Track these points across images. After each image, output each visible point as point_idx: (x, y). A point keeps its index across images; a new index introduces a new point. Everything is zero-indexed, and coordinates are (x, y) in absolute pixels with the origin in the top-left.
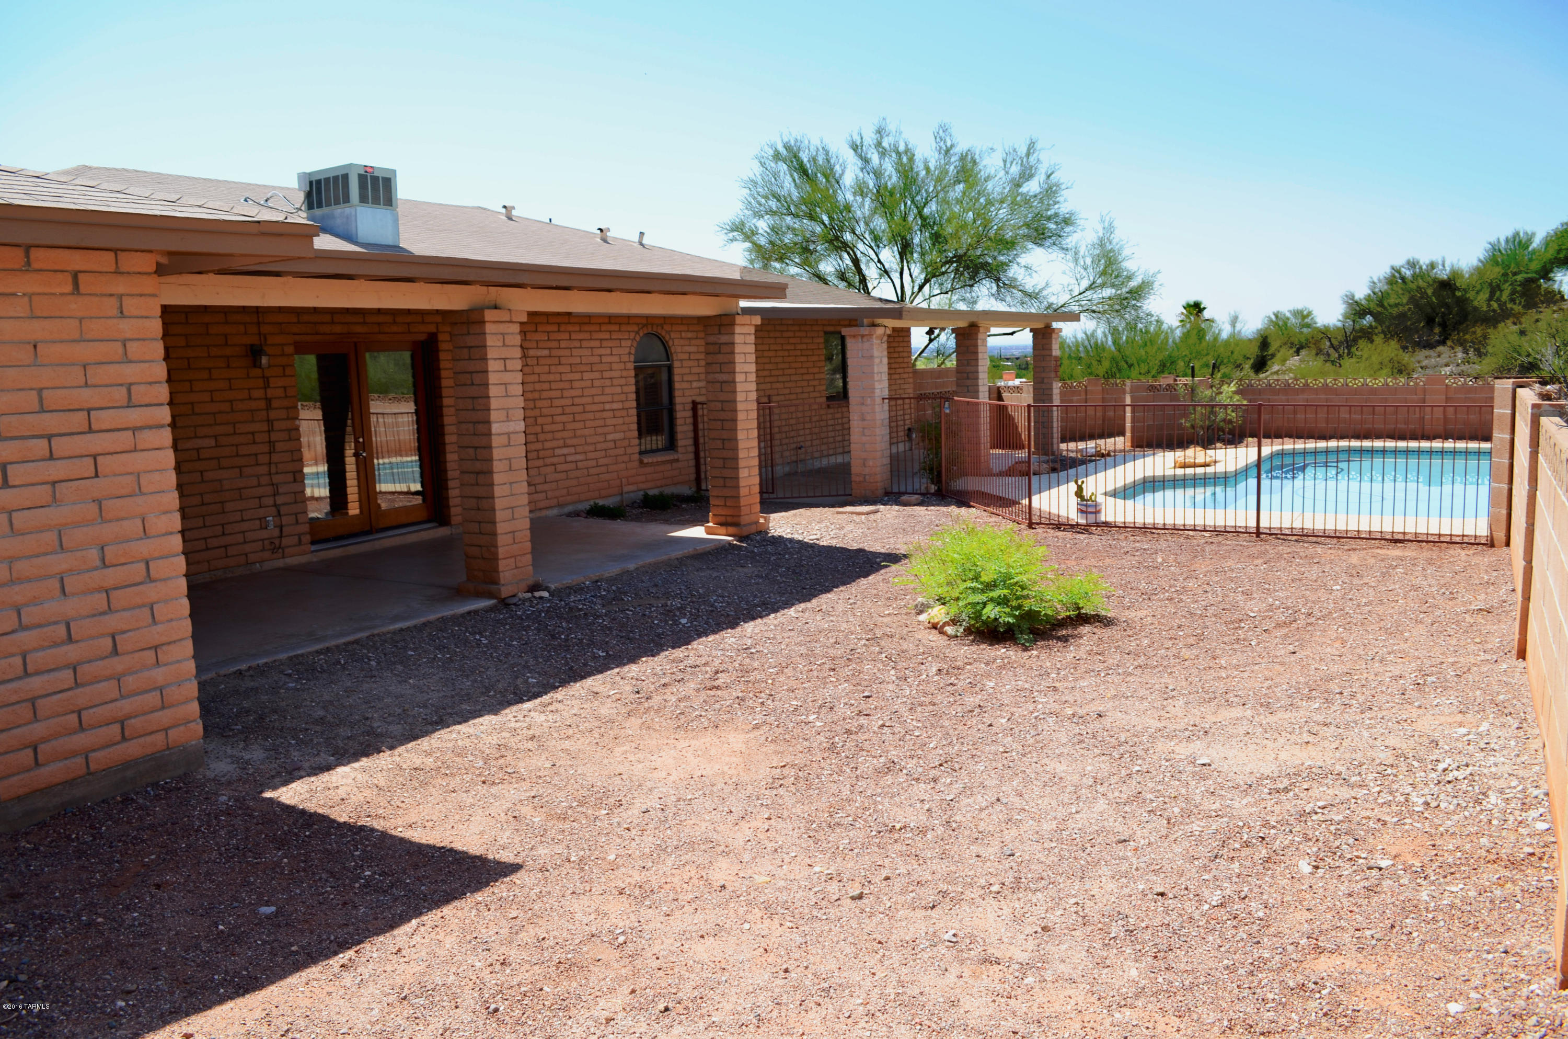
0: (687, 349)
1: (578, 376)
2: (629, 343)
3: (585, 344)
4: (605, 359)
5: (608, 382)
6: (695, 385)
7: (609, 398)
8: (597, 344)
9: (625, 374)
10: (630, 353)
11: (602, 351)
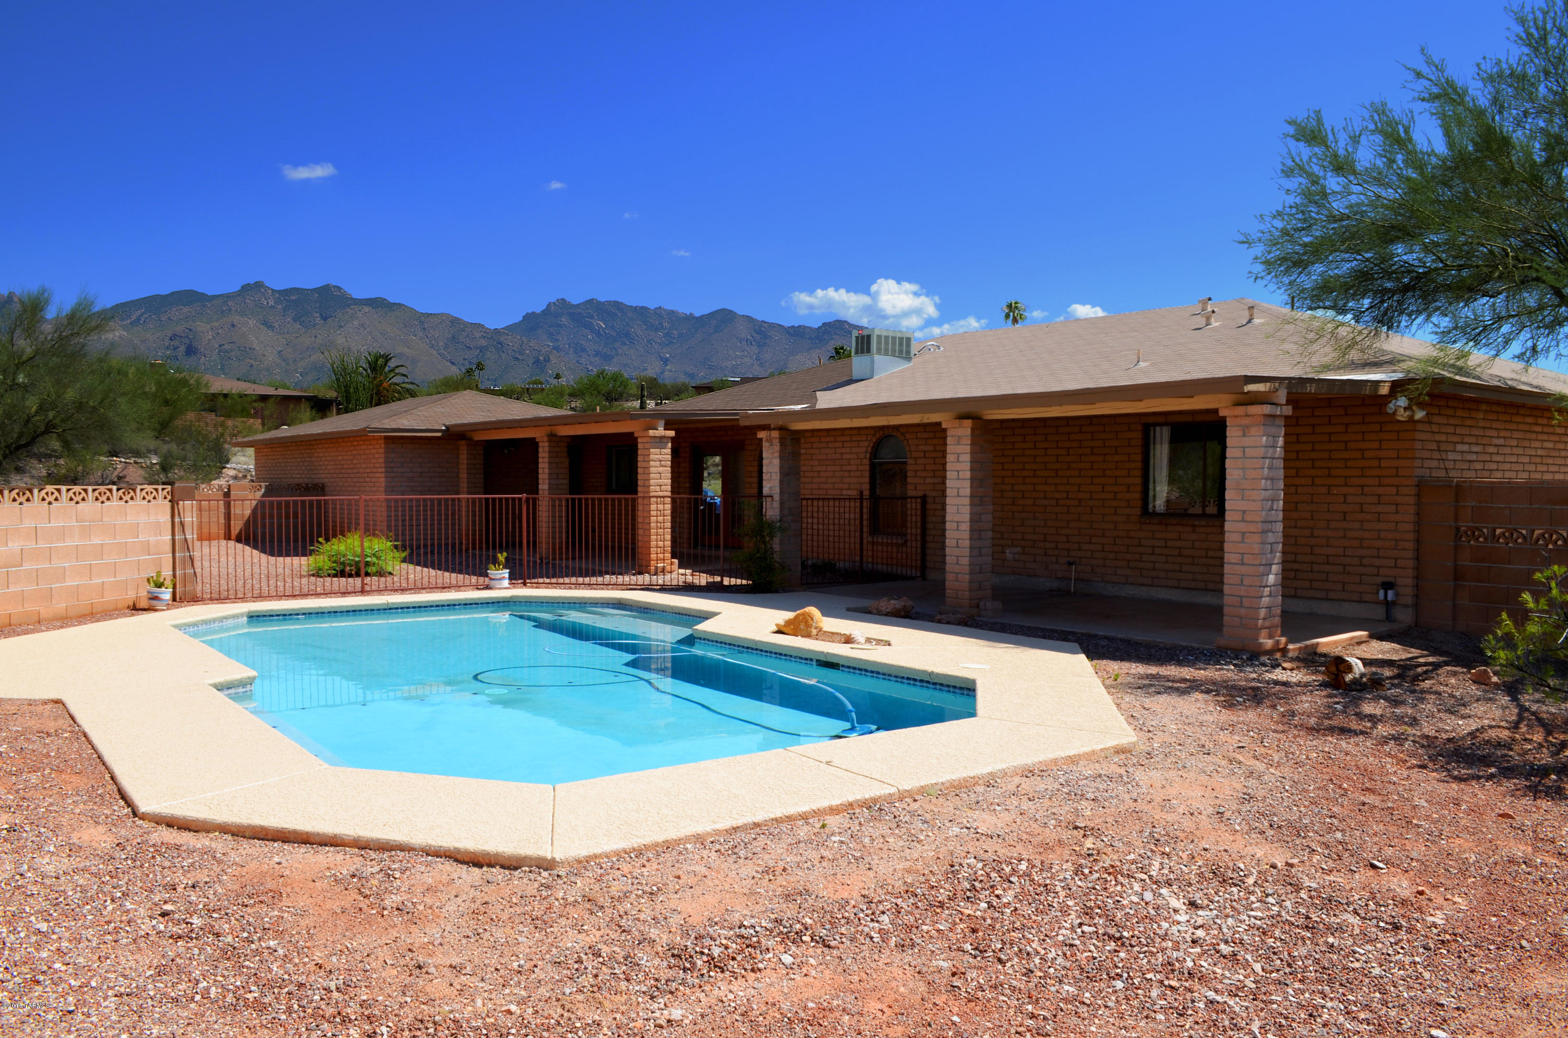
0: (922, 448)
1: (823, 468)
2: (866, 444)
3: (830, 445)
4: (845, 456)
5: (846, 474)
6: (928, 480)
7: (846, 486)
8: (840, 444)
9: (861, 468)
10: (866, 452)
11: (844, 450)
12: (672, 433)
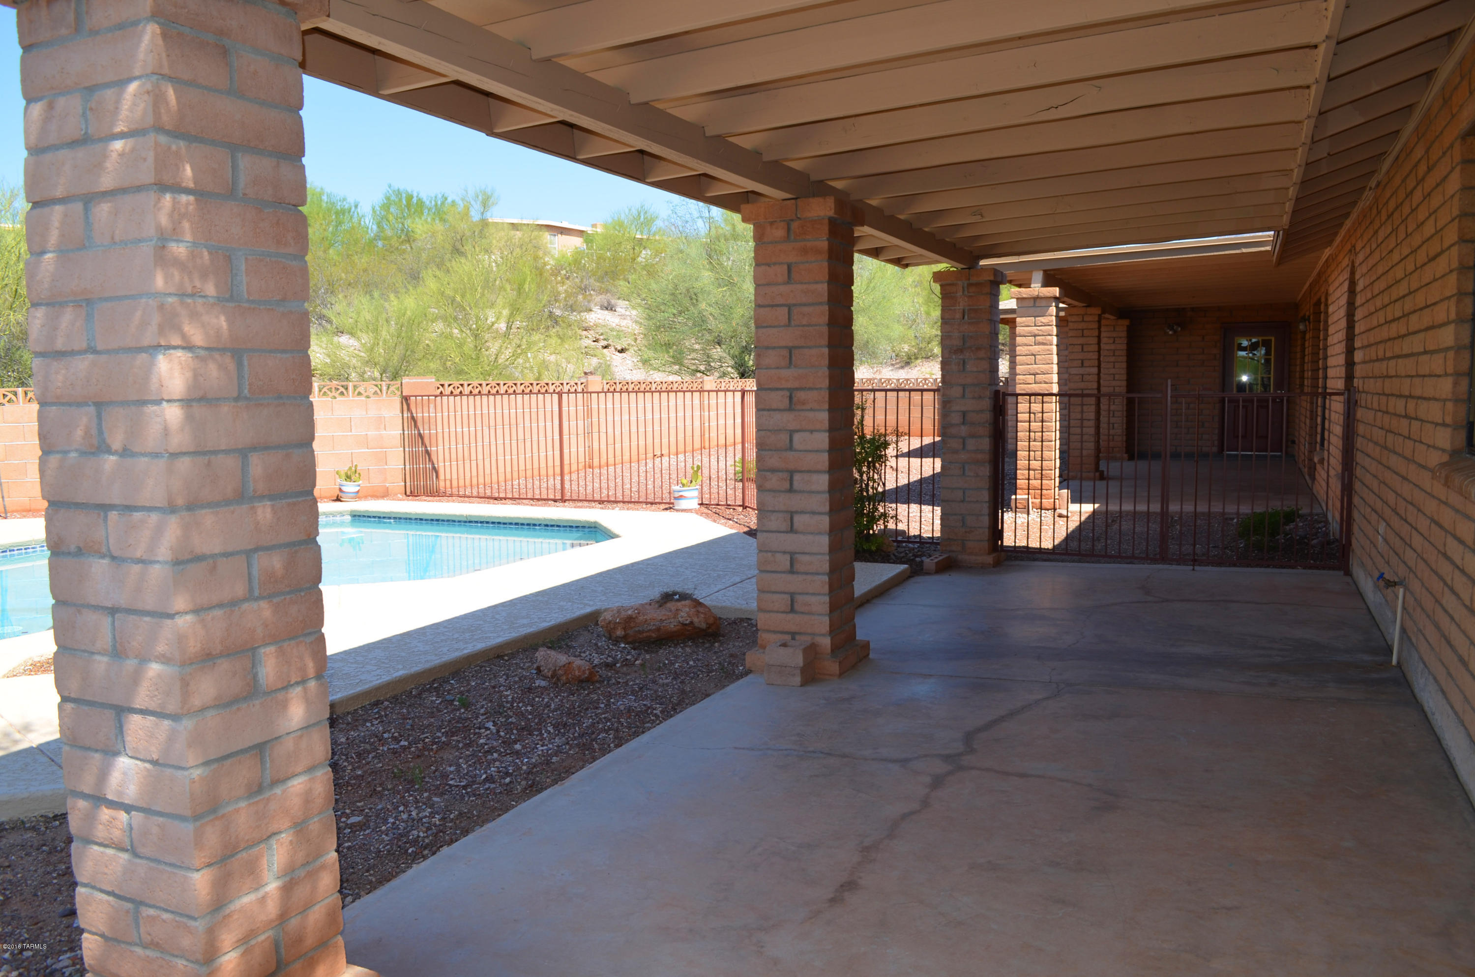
12: (1056, 291)
